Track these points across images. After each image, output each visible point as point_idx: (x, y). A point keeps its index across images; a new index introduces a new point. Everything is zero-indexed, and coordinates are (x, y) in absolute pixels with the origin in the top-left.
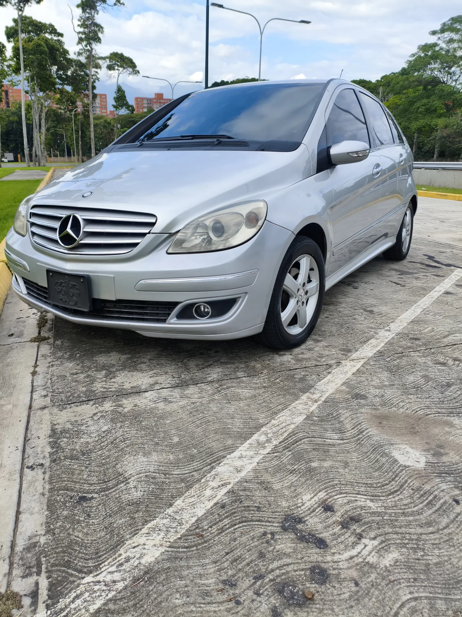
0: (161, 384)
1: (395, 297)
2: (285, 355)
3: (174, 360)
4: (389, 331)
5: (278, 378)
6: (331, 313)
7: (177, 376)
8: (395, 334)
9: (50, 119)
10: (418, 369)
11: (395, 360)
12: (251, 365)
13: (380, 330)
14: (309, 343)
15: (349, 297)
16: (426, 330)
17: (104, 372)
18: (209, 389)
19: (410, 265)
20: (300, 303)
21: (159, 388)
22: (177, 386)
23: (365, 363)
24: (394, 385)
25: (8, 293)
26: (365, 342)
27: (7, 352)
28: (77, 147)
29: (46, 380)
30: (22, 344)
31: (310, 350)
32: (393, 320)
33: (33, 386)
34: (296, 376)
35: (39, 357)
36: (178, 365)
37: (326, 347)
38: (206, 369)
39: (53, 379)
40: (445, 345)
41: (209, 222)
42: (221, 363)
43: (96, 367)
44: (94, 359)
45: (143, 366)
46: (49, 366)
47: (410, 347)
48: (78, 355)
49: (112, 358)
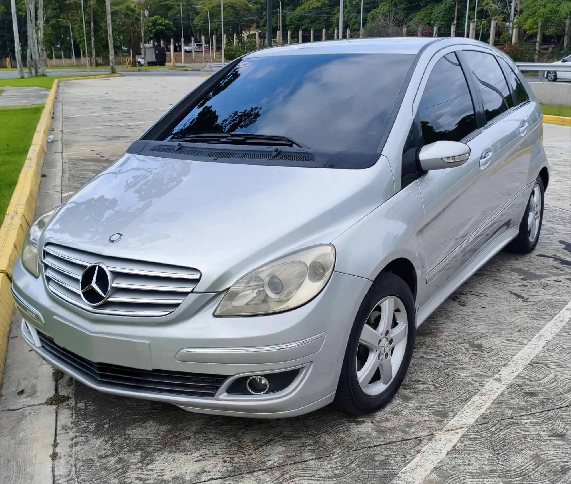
0: (209, 472)
1: (513, 320)
2: (364, 422)
3: (225, 433)
4: (499, 380)
5: (354, 461)
6: (428, 350)
7: (229, 459)
8: (505, 386)
9: (50, 6)
10: (528, 445)
11: (501, 431)
12: (322, 439)
13: (488, 379)
14: (397, 401)
15: (453, 321)
16: (547, 379)
17: (139, 453)
18: (268, 479)
19: (538, 261)
20: (383, 356)
21: (206, 479)
22: (229, 476)
23: (463, 436)
24: (495, 471)
25: (12, 320)
26: (467, 400)
27: (19, 421)
28: (89, 44)
29: (69, 467)
30: (35, 407)
31: (397, 413)
32: (506, 362)
33: (54, 476)
34: (376, 458)
35: (58, 429)
36: (230, 441)
37: (418, 408)
38: (264, 448)
39: (78, 466)
40: (567, 404)
41: (264, 275)
42: (284, 437)
43: (129, 445)
44: (127, 432)
45: (187, 443)
46: (72, 445)
47: (523, 409)
48: (106, 426)
49: (148, 430)
